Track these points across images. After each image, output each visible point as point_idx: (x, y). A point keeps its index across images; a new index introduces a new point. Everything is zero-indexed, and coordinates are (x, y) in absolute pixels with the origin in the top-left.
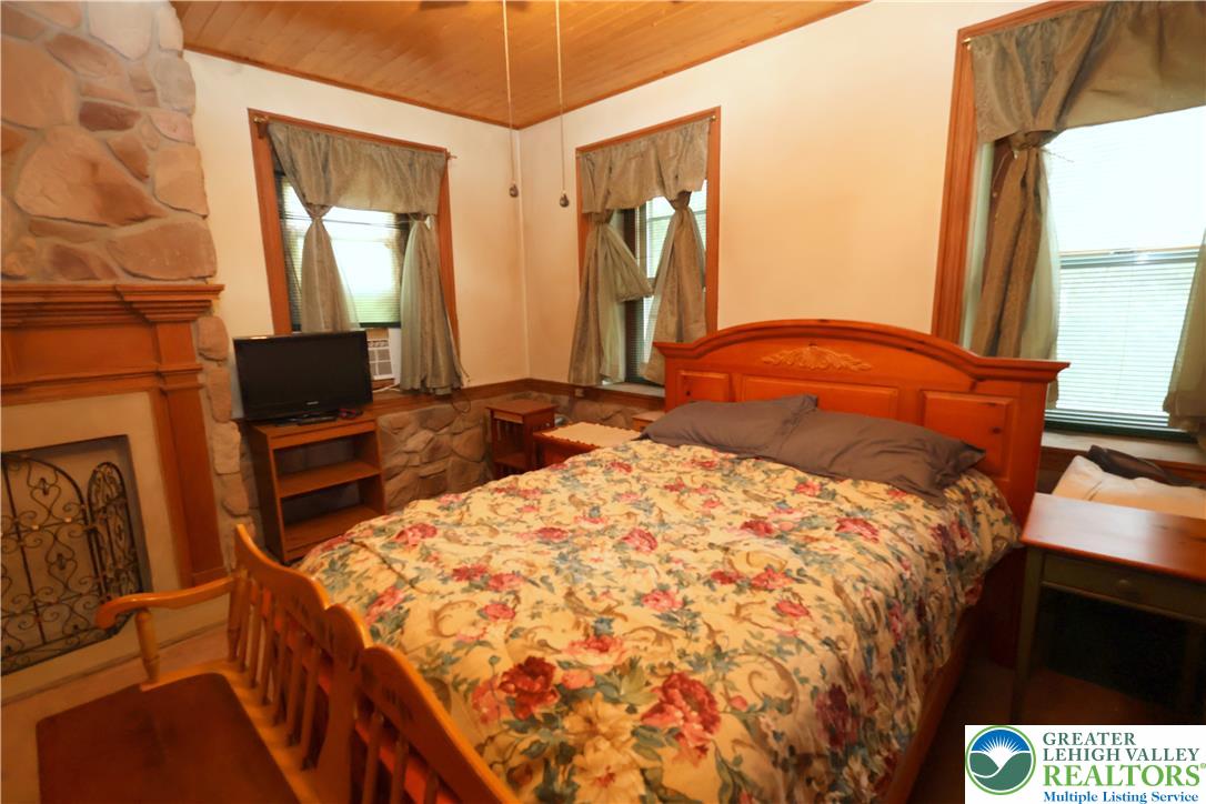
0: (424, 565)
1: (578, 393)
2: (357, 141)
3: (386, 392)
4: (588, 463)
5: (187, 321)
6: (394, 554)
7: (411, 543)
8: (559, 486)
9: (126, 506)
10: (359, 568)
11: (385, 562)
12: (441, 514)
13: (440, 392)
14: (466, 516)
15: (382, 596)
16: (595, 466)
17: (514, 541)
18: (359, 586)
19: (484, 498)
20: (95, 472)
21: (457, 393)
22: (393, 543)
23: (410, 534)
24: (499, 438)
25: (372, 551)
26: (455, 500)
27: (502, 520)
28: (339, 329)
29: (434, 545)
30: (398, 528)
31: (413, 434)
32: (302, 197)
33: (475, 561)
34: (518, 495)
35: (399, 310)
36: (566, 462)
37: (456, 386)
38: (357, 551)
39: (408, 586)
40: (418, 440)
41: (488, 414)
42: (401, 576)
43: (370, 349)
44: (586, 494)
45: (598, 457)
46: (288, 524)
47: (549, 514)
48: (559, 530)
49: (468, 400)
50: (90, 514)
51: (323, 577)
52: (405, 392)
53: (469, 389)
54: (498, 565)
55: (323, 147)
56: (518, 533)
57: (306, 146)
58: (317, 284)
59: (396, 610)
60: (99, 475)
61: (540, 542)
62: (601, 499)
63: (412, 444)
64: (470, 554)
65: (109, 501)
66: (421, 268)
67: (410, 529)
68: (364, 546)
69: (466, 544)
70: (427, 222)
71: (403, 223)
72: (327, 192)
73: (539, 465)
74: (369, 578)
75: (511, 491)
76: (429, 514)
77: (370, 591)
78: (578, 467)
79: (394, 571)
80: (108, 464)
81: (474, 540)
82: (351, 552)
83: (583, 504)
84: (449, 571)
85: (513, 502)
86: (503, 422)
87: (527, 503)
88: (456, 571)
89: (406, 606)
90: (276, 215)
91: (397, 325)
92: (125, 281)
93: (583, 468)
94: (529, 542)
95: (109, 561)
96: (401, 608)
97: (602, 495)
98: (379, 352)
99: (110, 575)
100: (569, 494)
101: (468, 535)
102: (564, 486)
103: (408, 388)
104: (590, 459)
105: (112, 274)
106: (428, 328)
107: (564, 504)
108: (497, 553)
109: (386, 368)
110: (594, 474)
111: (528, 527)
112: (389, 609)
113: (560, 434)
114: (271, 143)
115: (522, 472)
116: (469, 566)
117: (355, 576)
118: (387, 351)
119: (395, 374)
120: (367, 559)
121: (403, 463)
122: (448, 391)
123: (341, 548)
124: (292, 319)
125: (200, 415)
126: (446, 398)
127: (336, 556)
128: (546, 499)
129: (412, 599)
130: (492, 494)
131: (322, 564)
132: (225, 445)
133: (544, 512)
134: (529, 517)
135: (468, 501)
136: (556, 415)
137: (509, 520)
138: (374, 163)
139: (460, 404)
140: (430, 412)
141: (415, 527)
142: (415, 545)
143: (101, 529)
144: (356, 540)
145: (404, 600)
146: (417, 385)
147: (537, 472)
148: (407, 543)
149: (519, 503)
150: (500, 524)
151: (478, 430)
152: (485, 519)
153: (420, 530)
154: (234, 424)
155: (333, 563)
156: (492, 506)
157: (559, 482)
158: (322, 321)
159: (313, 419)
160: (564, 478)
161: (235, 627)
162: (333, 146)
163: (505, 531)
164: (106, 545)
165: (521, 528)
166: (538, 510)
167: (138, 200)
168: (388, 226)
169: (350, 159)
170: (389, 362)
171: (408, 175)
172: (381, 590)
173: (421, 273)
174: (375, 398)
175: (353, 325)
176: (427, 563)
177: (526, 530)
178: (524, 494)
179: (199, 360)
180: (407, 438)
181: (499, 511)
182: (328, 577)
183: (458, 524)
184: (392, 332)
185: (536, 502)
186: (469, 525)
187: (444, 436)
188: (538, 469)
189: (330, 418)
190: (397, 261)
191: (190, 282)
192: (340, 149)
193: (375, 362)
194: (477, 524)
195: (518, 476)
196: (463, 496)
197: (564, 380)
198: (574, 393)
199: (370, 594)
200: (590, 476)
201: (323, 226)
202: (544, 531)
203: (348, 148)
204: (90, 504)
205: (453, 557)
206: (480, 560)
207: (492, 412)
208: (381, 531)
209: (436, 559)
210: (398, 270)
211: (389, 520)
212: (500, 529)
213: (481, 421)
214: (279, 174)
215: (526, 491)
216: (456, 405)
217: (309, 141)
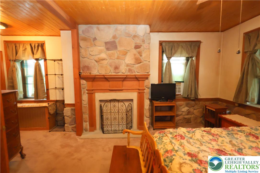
0: (180, 147)
1: (236, 105)
2: (179, 43)
3: (179, 97)
4: (238, 131)
5: (144, 80)
6: (173, 141)
7: (178, 139)
8: (226, 136)
9: (132, 111)
10: (165, 141)
11: (171, 142)
12: (187, 133)
13: (192, 99)
14: (194, 136)
15: (168, 151)
16: (242, 133)
17: (207, 150)
18: (164, 146)
19: (200, 132)
20: (128, 105)
21: (196, 99)
22: (174, 138)
23: (178, 137)
24: (207, 113)
25: (168, 138)
26: (191, 130)
27: (205, 141)
28: (170, 83)
29: (183, 142)
30: (175, 134)
31: (184, 108)
32: (166, 56)
33: (194, 152)
34: (211, 135)
35: (184, 78)
36: (229, 128)
37: (196, 97)
38: (165, 136)
39: (175, 151)
40: (185, 109)
41: (205, 106)
42: (174, 148)
43: (176, 87)
44: (237, 142)
45: (243, 130)
46: (155, 121)
47: (221, 144)
48: (224, 152)
49: (199, 101)
50: (127, 111)
51: (157, 140)
52: (183, 97)
53: (200, 99)
54: (201, 156)
55: (172, 45)
56: (209, 147)
57: (168, 46)
58: (167, 73)
59: (171, 157)
60: (129, 105)
61: (216, 154)
62: (243, 146)
63: (183, 110)
64: (193, 149)
65: (130, 110)
66: (190, 69)
67: (178, 135)
68: (167, 136)
69: (192, 146)
70: (193, 58)
71: (187, 59)
72: (171, 54)
73: (219, 126)
74: (166, 144)
75: (209, 133)
76: (184, 132)
77: (166, 148)
78: (234, 131)
79: (172, 145)
80: (130, 104)
81: (195, 145)
82: (164, 136)
83: (235, 146)
84: (186, 152)
85: (209, 136)
86: (209, 110)
87: (214, 138)
88: (188, 153)
89: (174, 157)
90: (161, 60)
91: (183, 82)
92: (137, 73)
93: (236, 132)
94: (213, 152)
95: (128, 120)
96: (172, 157)
97: (244, 144)
98: (178, 88)
99: (128, 122)
100: (230, 140)
101: (193, 143)
102: (228, 136)
103: (184, 96)
104: (239, 129)
105: (135, 73)
106: (191, 83)
107: (227, 143)
108: (201, 152)
109: (179, 91)
110: (241, 135)
111: (213, 146)
112: (169, 156)
113: (228, 117)
114: (162, 46)
115: (213, 127)
116: (192, 153)
117: (164, 143)
118: (180, 88)
119: (181, 93)
120: (167, 139)
121: (181, 114)
122: (194, 99)
123: (162, 134)
124: (162, 80)
125: (144, 98)
126: (193, 100)
127: (161, 136)
128: (220, 139)
129: (176, 156)
130: (202, 132)
131: (158, 137)
132: (147, 103)
133: (219, 143)
134: (214, 143)
135: (195, 132)
136: (227, 110)
137: (207, 142)
138: (182, 47)
139: (197, 102)
140: (189, 103)
141: (179, 135)
142: (179, 140)
143: (128, 114)
144: (166, 134)
145: (174, 155)
146: (186, 96)
147: (218, 128)
148: (177, 139)
149: (211, 137)
150: (204, 142)
151: (201, 109)
152: (199, 139)
153: (181, 137)
154: (149, 100)
155: (160, 137)
156: (202, 136)
157: (226, 134)
158: (167, 81)
159: (163, 101)
160: (228, 133)
161: (142, 142)
162: (174, 45)
163: (205, 145)
164: (128, 117)
165: (211, 146)
166: (217, 142)
167: (140, 60)
168: (184, 60)
169: (177, 47)
170: (181, 90)
171: (190, 49)
172: (169, 149)
173: (190, 70)
174: (176, 98)
175: (173, 82)
176: (181, 147)
177: (212, 148)
178: (213, 135)
179: (145, 88)
180: (182, 108)
181: (204, 138)
182: (158, 140)
183: (191, 138)
184: (182, 83)
185: (217, 139)
186: (194, 139)
187: (192, 109)
188: (219, 127)
189: (166, 101)
190: (185, 68)
191: (146, 74)
192: (175, 45)
193: (177, 90)
194: (197, 140)
195: (212, 129)
196: (194, 129)
197: (232, 100)
198: (235, 104)
199: (166, 149)
200: (239, 136)
201: (170, 62)
202: (218, 150)
203: (177, 45)
204: (127, 110)
205: (188, 148)
206: (196, 152)
207: (206, 106)
208: (171, 133)
209: (183, 147)
210: (185, 70)
211: (174, 131)
212: (204, 144)
213: (202, 107)
214: (163, 52)
215: (214, 134)
216: (196, 102)
217: (169, 45)
